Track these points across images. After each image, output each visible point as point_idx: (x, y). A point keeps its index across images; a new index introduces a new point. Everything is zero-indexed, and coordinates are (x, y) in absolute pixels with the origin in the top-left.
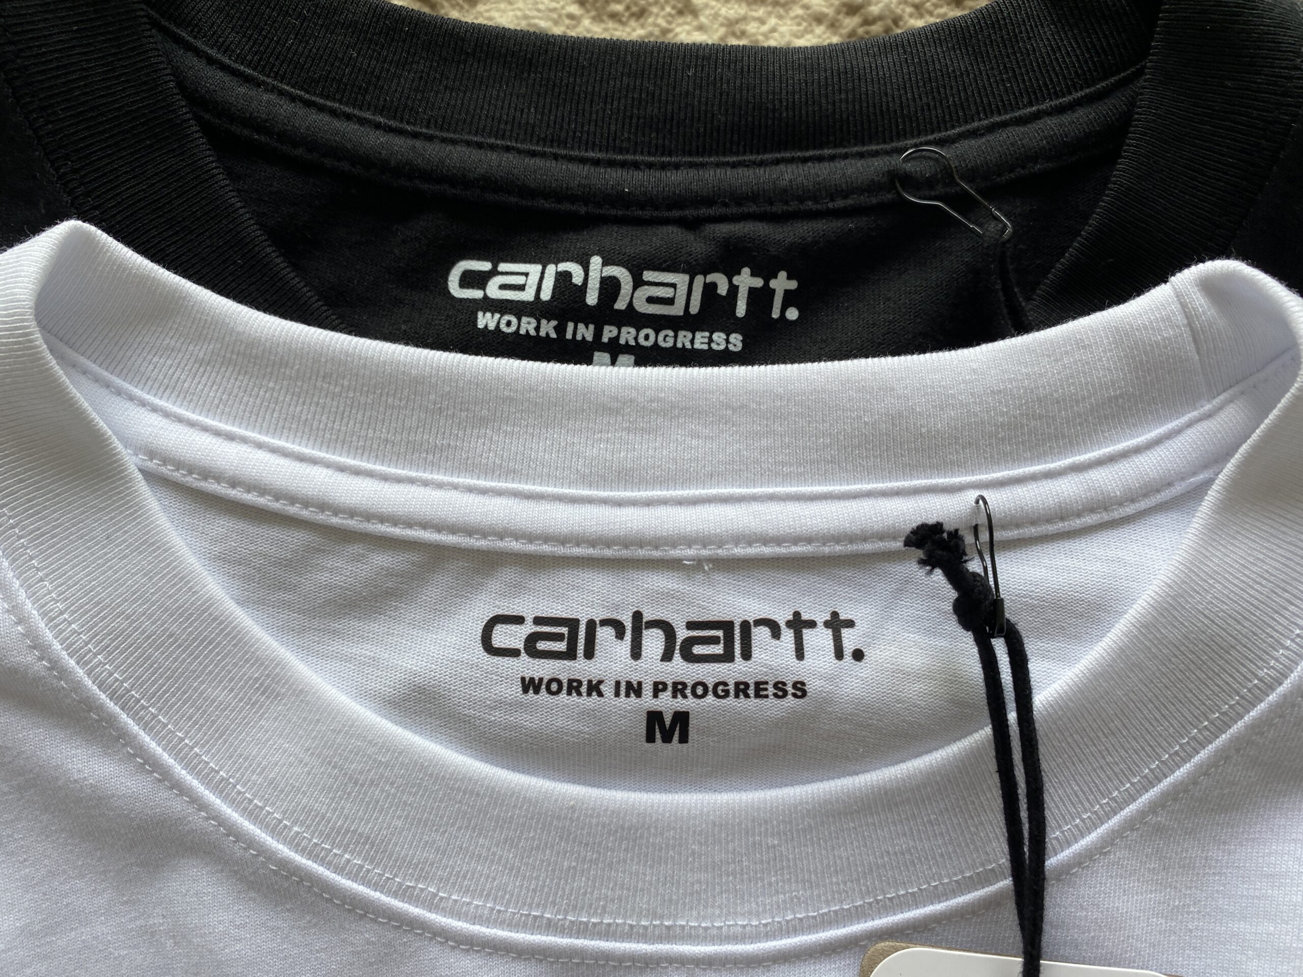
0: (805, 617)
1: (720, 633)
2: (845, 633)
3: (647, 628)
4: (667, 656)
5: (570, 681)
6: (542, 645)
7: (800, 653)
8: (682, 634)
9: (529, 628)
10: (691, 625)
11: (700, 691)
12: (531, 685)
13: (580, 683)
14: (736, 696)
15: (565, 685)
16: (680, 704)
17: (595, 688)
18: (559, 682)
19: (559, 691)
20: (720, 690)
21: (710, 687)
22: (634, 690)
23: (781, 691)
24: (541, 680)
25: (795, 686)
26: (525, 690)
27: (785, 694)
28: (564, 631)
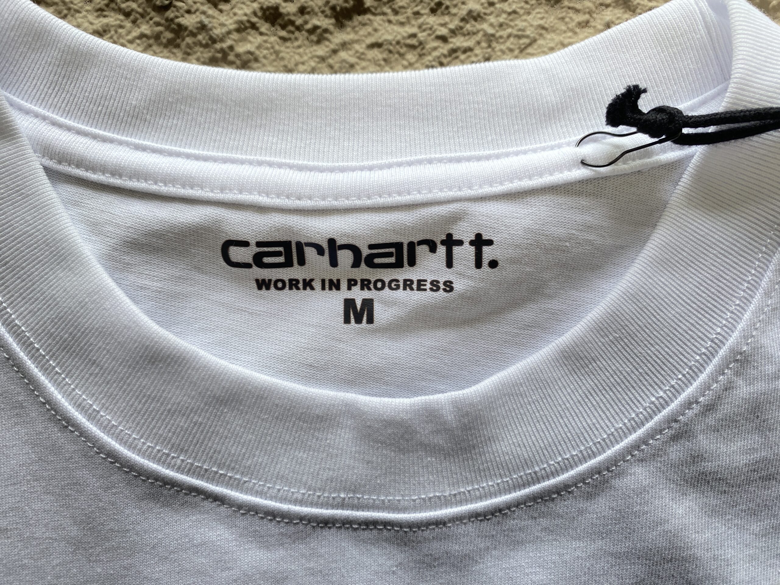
0: (455, 237)
1: (393, 251)
2: (485, 249)
3: (339, 249)
4: (356, 264)
5: (291, 281)
6: (266, 260)
7: (449, 264)
8: (365, 251)
9: (254, 249)
10: (371, 246)
12: (263, 284)
13: (297, 281)
14: (405, 289)
15: (287, 282)
16: (367, 294)
17: (308, 284)
18: (283, 281)
19: (283, 288)
20: (394, 285)
21: (387, 283)
22: (335, 285)
23: (435, 287)
24: (270, 281)
25: (445, 283)
26: (260, 288)
27: (438, 289)
28: (281, 249)
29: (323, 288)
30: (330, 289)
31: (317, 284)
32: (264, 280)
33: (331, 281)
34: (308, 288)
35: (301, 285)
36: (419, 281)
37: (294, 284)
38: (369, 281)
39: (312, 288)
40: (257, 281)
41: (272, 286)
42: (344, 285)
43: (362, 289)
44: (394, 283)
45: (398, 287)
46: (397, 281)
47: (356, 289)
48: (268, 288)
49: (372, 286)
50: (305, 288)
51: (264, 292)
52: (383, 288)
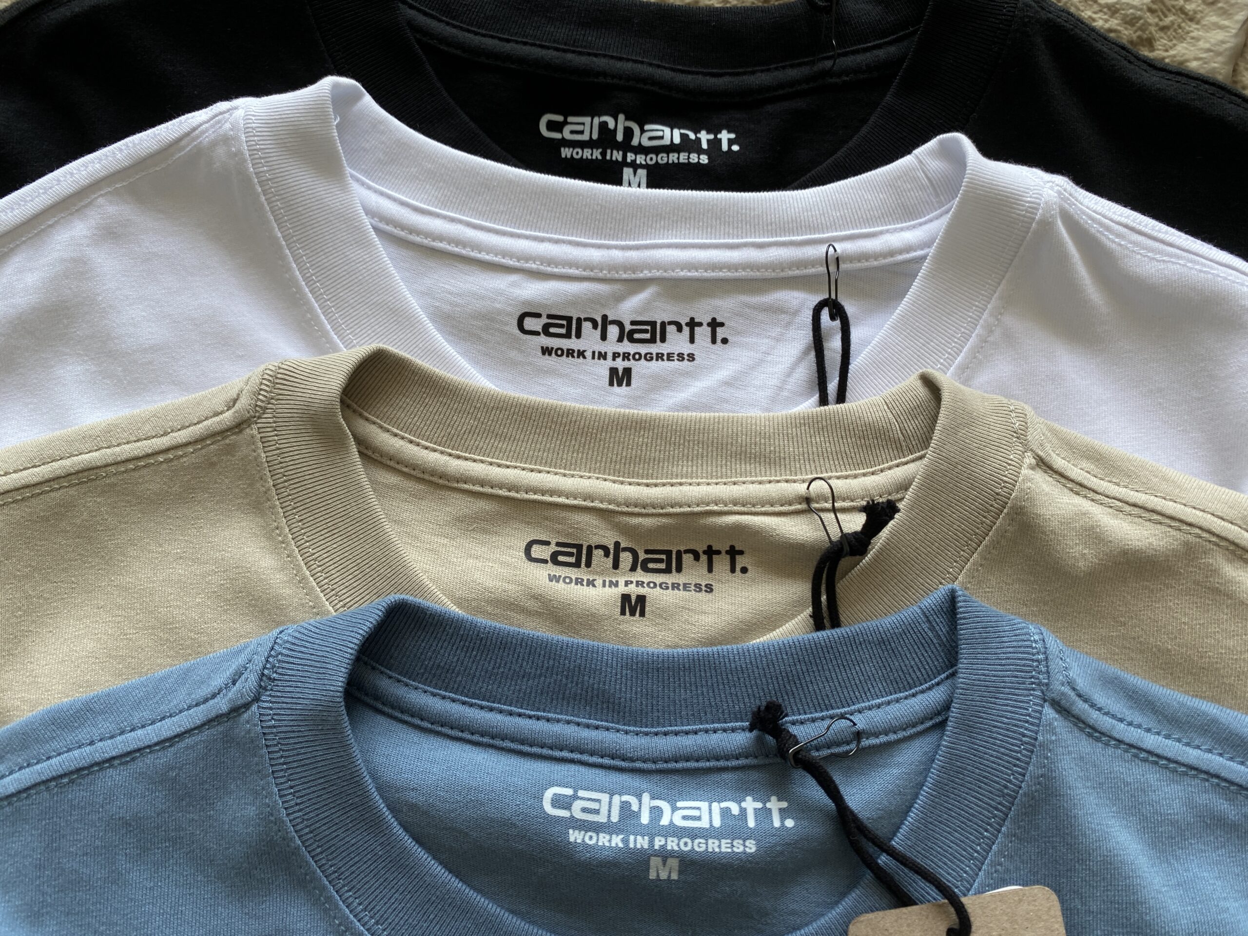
0: (696, 320)
1: (649, 328)
2: (719, 330)
3: (610, 324)
4: (620, 340)
5: (568, 350)
6: (552, 330)
7: (692, 340)
8: (628, 327)
9: (544, 320)
10: (633, 323)
11: (637, 357)
12: (546, 351)
13: (573, 351)
14: (657, 360)
15: (565, 351)
16: (626, 364)
17: (581, 354)
18: (562, 350)
19: (562, 355)
20: (648, 357)
21: (643, 355)
22: (603, 356)
23: (681, 357)
24: (552, 348)
25: (688, 355)
26: (544, 353)
27: (683, 359)
28: (564, 322)
29: (593, 358)
30: (599, 359)
31: (588, 354)
32: (547, 348)
33: (600, 353)
34: (581, 357)
35: (575, 354)
36: (668, 354)
37: (570, 353)
38: (629, 354)
39: (584, 357)
40: (542, 348)
41: (554, 352)
42: (610, 356)
43: (623, 360)
44: (648, 356)
45: (652, 359)
46: (651, 354)
47: (619, 360)
48: (550, 354)
49: (631, 357)
50: (578, 357)
51: (547, 356)
52: (640, 359)
